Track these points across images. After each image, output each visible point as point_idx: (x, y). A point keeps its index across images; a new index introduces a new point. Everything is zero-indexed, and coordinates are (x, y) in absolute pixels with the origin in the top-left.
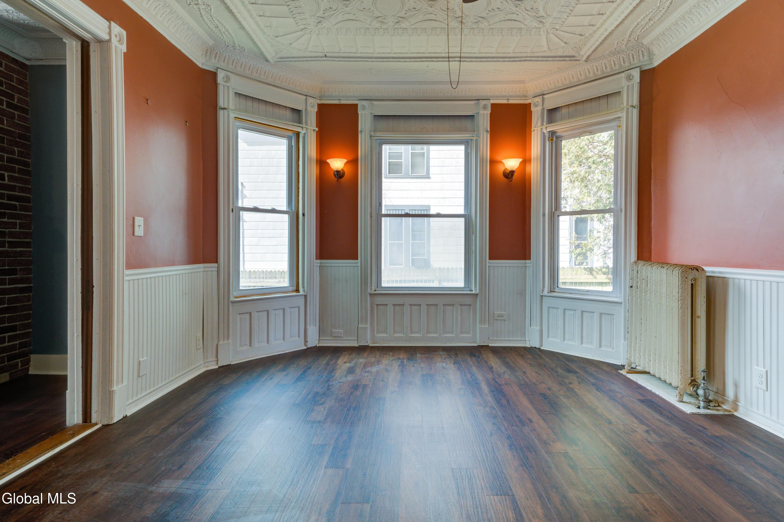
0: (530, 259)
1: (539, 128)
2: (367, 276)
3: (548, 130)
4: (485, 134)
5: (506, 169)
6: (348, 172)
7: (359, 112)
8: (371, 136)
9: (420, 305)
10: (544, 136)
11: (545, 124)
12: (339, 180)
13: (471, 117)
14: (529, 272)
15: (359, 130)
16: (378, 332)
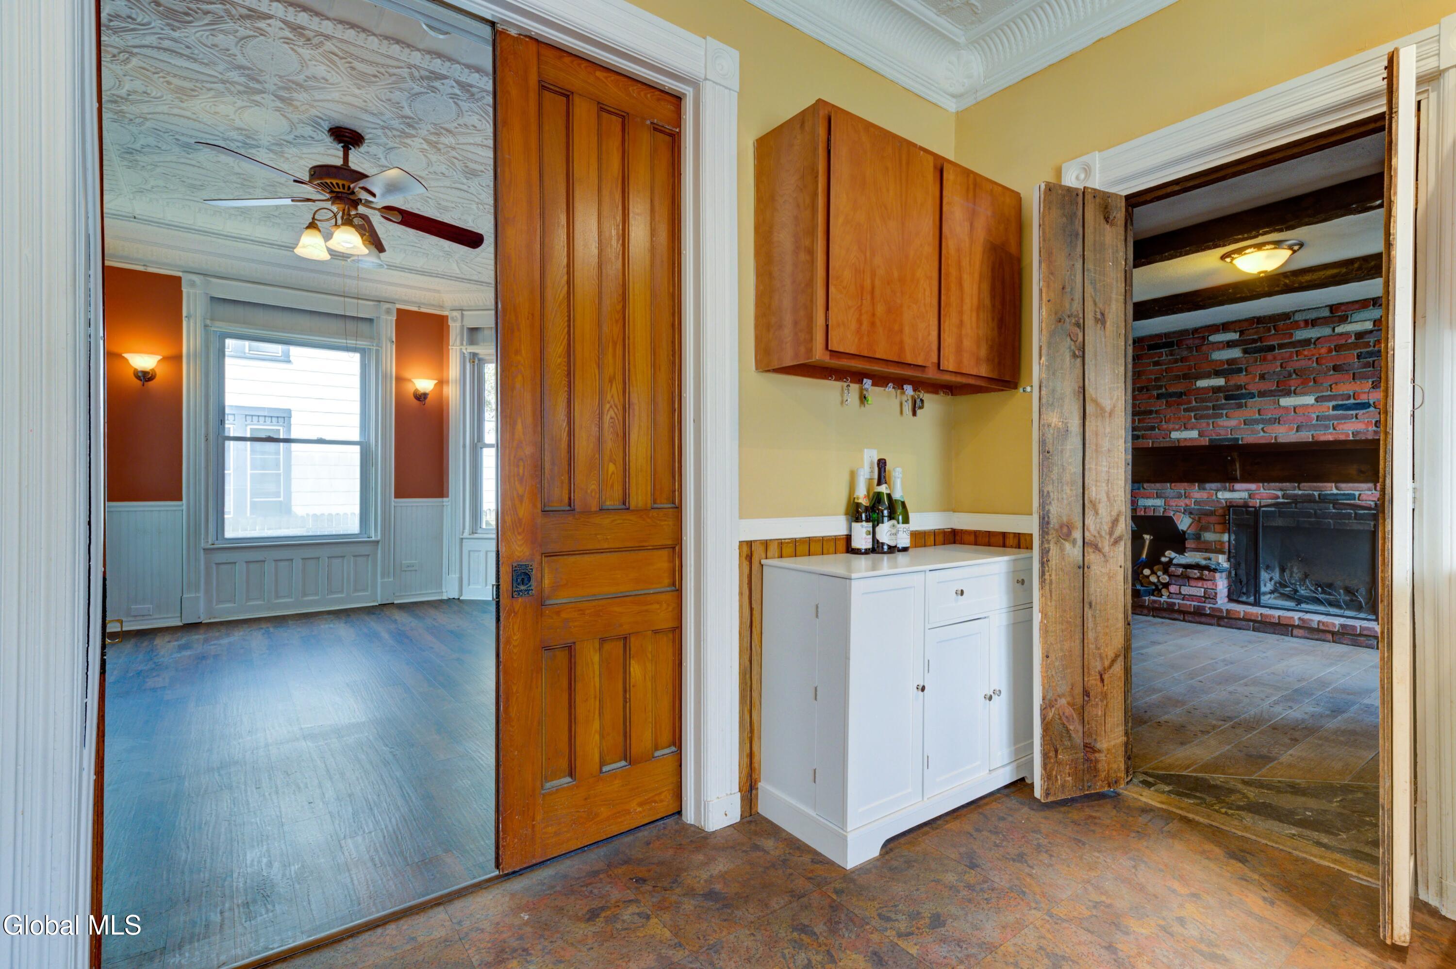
0: (448, 496)
1: (458, 348)
2: (200, 525)
3: (469, 351)
4: (389, 344)
5: (417, 390)
6: (163, 373)
7: (184, 290)
8: (206, 326)
9: (292, 560)
10: (464, 357)
11: (465, 343)
12: (146, 383)
13: (371, 320)
14: (447, 511)
15: (184, 314)
16: (219, 602)
